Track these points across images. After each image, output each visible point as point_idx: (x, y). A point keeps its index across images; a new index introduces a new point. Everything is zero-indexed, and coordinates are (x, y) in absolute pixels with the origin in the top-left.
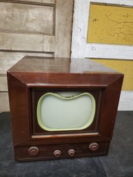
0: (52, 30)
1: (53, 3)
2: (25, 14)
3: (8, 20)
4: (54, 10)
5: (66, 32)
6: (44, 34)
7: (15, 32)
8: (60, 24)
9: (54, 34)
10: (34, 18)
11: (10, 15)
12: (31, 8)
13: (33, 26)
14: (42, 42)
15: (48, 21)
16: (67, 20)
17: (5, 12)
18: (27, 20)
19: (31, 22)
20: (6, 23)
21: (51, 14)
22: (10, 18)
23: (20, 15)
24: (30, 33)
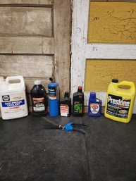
0: (51, 32)
1: (50, 3)
2: (24, 17)
3: (7, 24)
4: (52, 11)
5: (65, 33)
6: (43, 36)
7: (15, 36)
8: (58, 25)
9: (53, 36)
10: (33, 20)
11: (10, 19)
12: (29, 11)
13: (32, 29)
14: (42, 45)
15: (47, 23)
16: (65, 20)
17: (5, 17)
18: (26, 23)
19: (30, 25)
20: (6, 27)
21: (49, 15)
22: (10, 22)
23: (19, 19)
24: (29, 35)
